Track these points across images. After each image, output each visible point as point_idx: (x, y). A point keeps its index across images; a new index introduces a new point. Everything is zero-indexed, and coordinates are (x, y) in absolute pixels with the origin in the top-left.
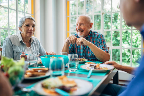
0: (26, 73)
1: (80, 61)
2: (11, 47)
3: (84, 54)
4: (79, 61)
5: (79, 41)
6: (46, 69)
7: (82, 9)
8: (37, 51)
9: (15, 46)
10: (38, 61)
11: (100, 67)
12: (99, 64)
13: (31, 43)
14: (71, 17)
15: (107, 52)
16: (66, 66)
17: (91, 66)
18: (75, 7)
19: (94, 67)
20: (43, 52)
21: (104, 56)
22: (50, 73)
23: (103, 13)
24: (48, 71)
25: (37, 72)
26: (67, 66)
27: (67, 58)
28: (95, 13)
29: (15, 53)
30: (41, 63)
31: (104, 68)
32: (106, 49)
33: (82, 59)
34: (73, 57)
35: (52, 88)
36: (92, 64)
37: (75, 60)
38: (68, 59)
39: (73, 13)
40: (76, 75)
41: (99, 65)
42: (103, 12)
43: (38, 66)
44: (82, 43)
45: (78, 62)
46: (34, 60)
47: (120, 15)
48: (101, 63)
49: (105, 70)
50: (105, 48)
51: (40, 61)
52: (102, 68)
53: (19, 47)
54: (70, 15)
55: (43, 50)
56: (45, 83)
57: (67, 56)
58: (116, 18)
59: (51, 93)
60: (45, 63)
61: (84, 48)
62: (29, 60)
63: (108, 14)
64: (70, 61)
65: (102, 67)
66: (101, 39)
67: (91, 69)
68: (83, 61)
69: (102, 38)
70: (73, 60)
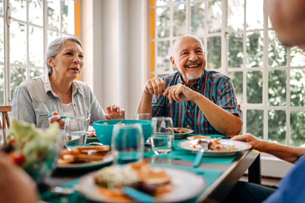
0: (61, 157)
1: (178, 133)
2: (28, 105)
3: (189, 120)
4: (175, 132)
5: (175, 91)
6: (105, 147)
7: (181, 25)
8: (86, 113)
9: (37, 102)
10: (88, 133)
11: (221, 146)
12: (218, 138)
13: (73, 94)
14: (159, 43)
15: (237, 115)
16: (146, 143)
17: (200, 142)
18: (168, 21)
19: (207, 145)
20: (98, 114)
21: (227, 123)
22: (114, 155)
23: (226, 33)
24: (109, 153)
25: (86, 153)
26: (149, 143)
27: (150, 125)
28: (209, 32)
29: (38, 117)
30: (93, 136)
31: (230, 147)
32: (234, 108)
33: (182, 129)
34: (163, 125)
35: (116, 187)
36: (202, 140)
37: (167, 131)
38: (152, 129)
39: (163, 34)
40: (170, 161)
41: (219, 141)
42: (225, 31)
43: (87, 143)
44: (181, 94)
45: (174, 134)
46: (79, 130)
47: (262, 39)
48: (222, 138)
49: (231, 151)
50: (233, 106)
51: (91, 132)
52: (224, 148)
53: (45, 103)
54: (157, 37)
55: (99, 111)
56: (102, 176)
57: (149, 121)
58: (254, 44)
59: (115, 196)
60: (102, 136)
61: (190, 107)
62: (68, 130)
63: (237, 36)
64: (155, 132)
65: (223, 145)
66: (225, 87)
67: (200, 149)
68: (183, 132)
69: (227, 85)
70: (162, 131)
